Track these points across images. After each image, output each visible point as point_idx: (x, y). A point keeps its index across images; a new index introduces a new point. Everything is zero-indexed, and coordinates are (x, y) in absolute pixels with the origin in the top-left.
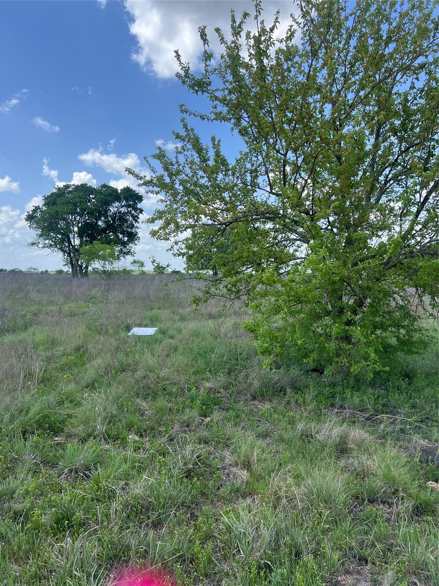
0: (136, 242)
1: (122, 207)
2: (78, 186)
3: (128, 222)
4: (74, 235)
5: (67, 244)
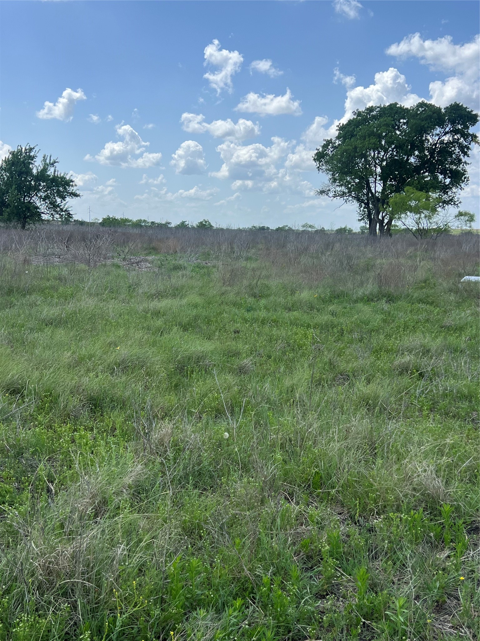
0: (463, 185)
1: (446, 133)
2: (384, 108)
3: (454, 156)
4: (376, 179)
5: (365, 191)
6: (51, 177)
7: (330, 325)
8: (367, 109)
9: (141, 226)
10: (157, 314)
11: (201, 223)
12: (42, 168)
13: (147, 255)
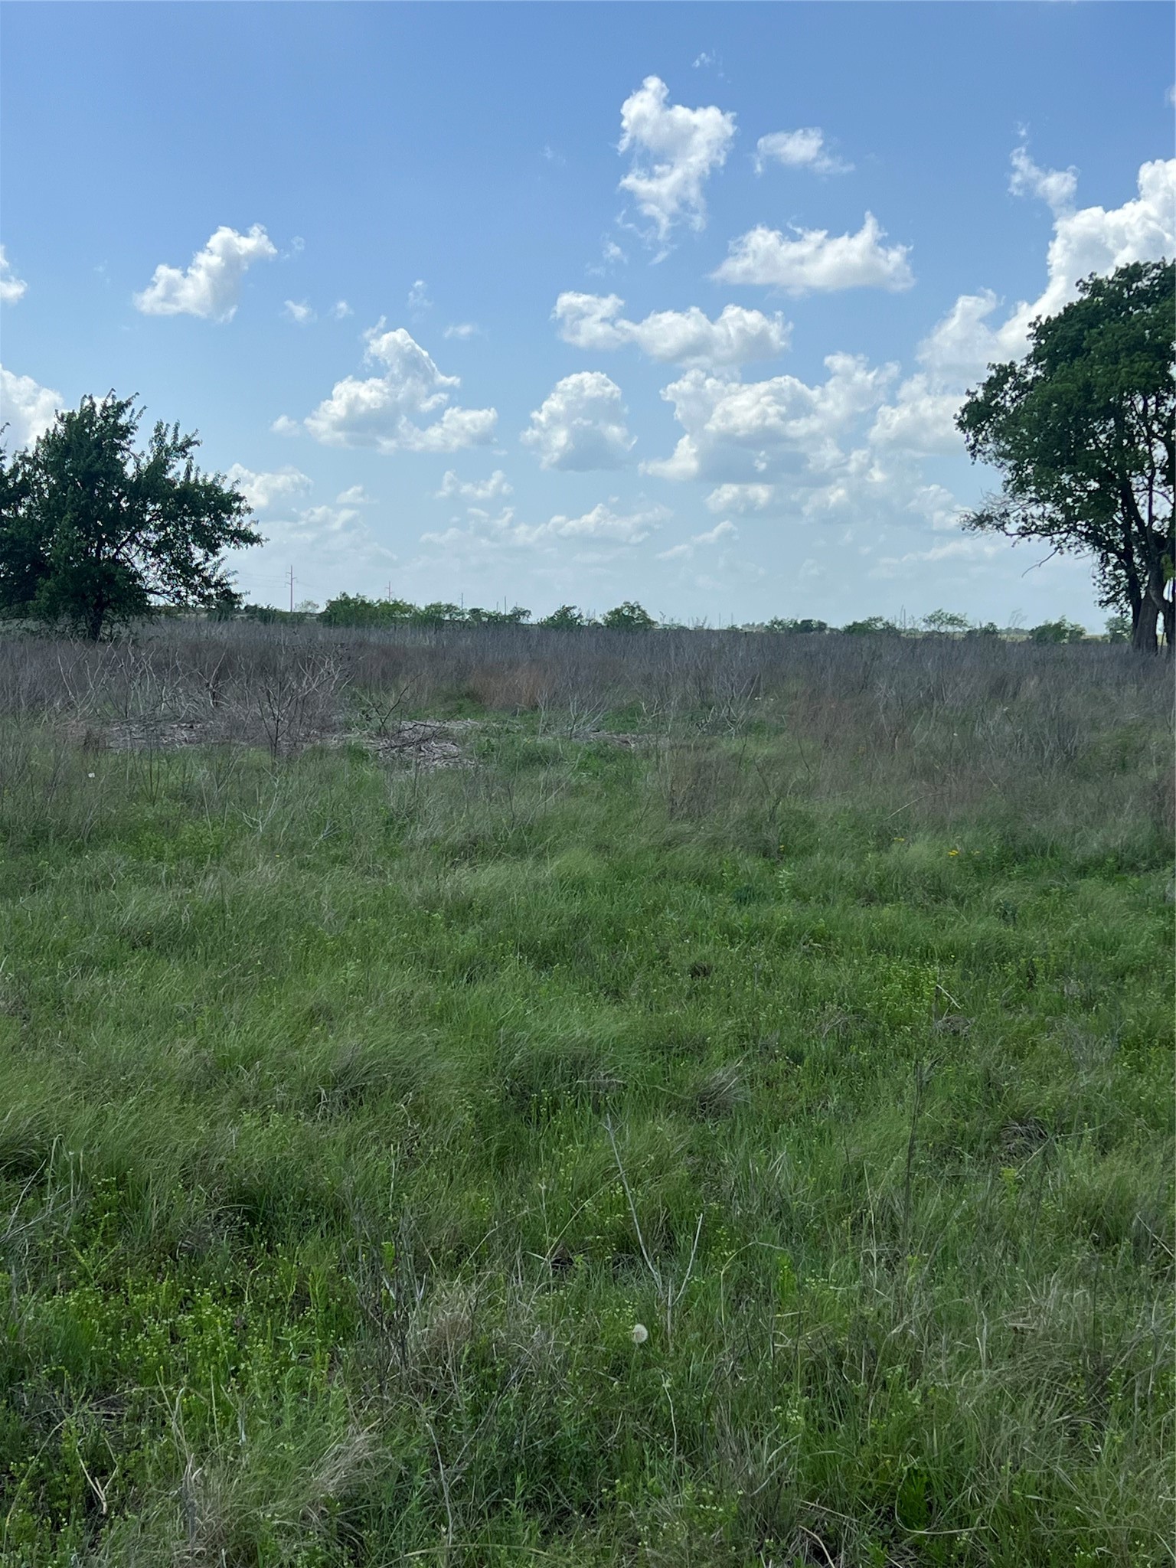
4: (1151, 480)
5: (1118, 517)
6: (178, 486)
7: (992, 953)
8: (1121, 273)
9: (440, 623)
10: (462, 911)
11: (618, 612)
12: (151, 460)
13: (450, 716)
